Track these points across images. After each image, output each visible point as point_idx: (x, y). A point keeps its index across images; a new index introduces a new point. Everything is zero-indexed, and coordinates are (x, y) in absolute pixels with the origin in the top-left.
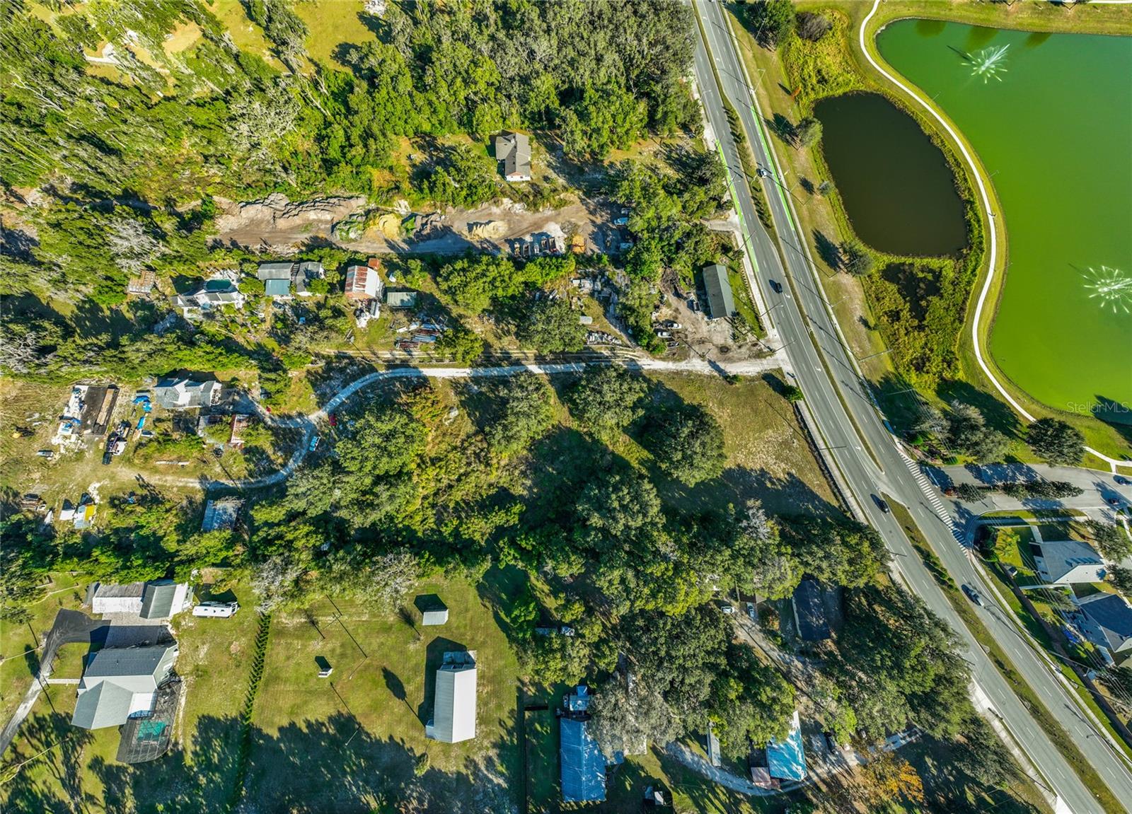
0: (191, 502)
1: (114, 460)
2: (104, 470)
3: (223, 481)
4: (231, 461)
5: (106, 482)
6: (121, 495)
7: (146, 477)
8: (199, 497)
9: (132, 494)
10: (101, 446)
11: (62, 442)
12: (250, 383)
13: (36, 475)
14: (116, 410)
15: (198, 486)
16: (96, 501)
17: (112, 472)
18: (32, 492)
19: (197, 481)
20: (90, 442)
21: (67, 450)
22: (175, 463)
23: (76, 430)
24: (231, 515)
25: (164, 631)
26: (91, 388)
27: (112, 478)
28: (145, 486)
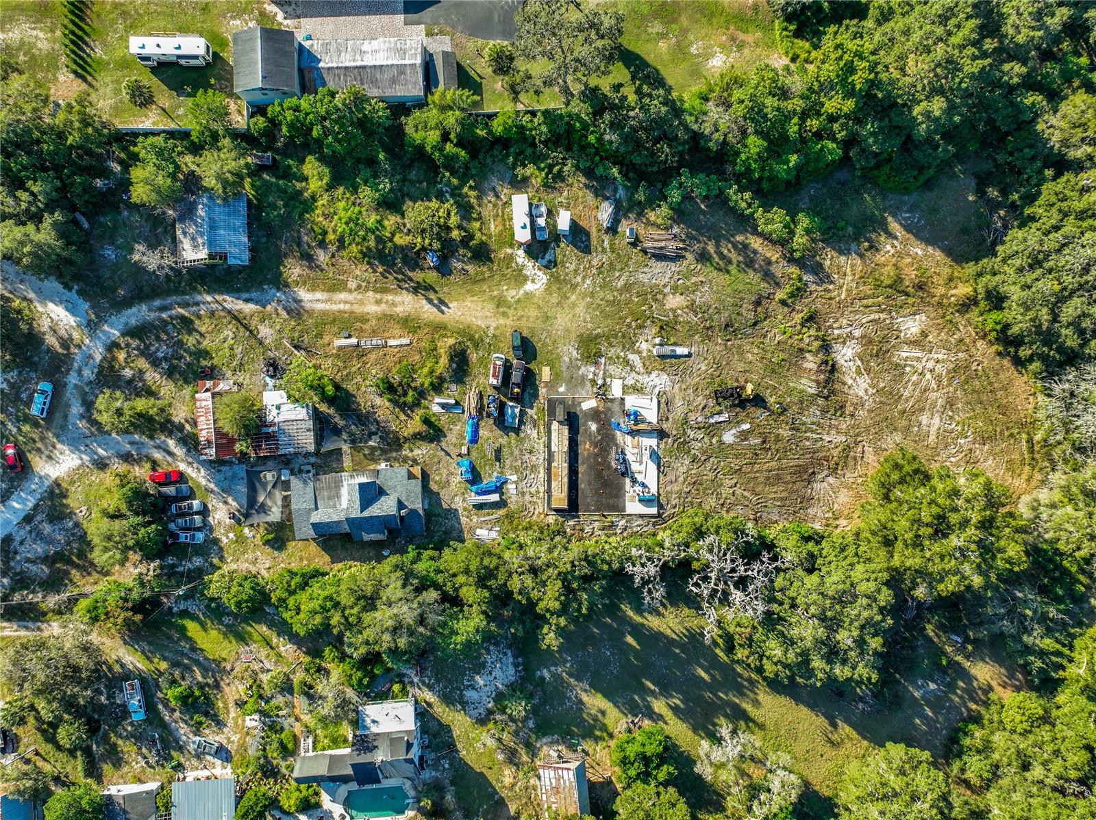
0: (308, 258)
1: (506, 344)
2: (528, 322)
3: (249, 308)
4: (238, 350)
5: (511, 294)
6: (471, 268)
7: (428, 311)
8: (293, 270)
9: (443, 268)
10: (546, 374)
11: (645, 379)
12: (240, 540)
13: (674, 302)
14: (540, 458)
15: (303, 294)
16: (521, 252)
17: (505, 315)
18: (673, 267)
19: (308, 306)
20: (576, 382)
21: (626, 362)
22: (367, 343)
23: (616, 407)
24: (185, 233)
25: (290, 9)
26: (619, 508)
27: (500, 302)
28: (420, 289)
